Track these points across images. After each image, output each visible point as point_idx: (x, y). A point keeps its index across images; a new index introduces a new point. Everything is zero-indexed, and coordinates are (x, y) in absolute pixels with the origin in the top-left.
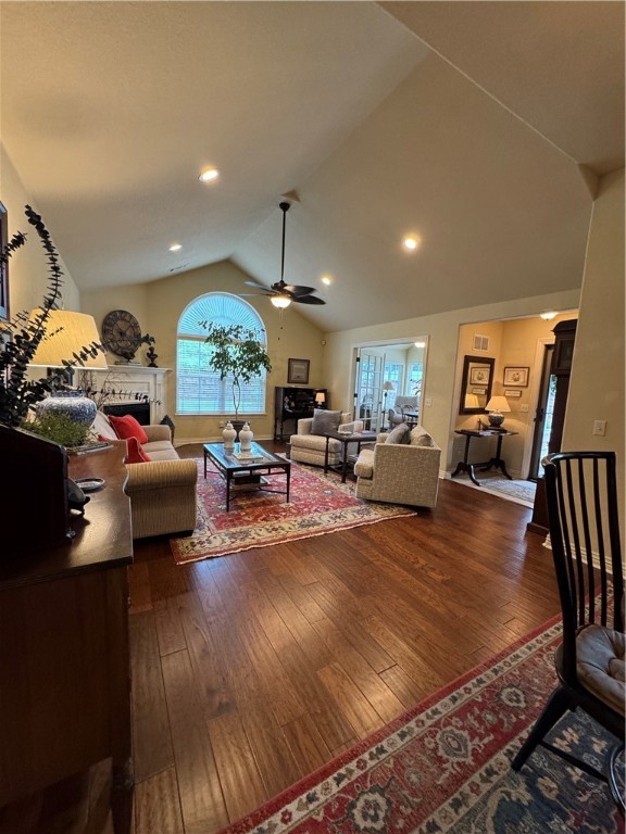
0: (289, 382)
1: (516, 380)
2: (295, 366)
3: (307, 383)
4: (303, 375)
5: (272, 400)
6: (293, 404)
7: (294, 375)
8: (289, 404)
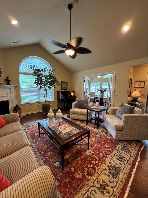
0: (61, 89)
1: (139, 86)
2: (63, 84)
3: (67, 89)
4: (66, 87)
5: (56, 96)
6: (64, 97)
7: (63, 87)
8: (63, 97)
